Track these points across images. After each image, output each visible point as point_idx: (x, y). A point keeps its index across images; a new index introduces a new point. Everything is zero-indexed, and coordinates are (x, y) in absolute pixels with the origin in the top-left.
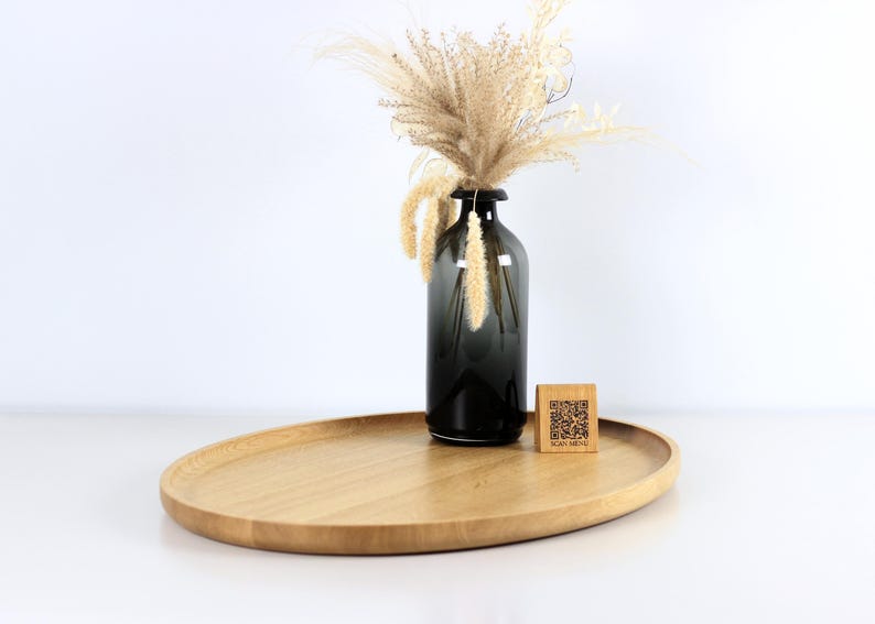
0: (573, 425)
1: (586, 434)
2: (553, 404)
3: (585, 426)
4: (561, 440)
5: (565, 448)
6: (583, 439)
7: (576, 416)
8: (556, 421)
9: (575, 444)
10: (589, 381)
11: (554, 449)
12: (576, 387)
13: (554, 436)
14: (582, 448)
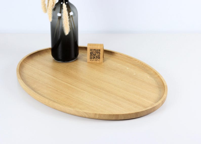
0: (96, 56)
1: (99, 58)
2: (91, 50)
3: (99, 56)
4: (92, 59)
5: (93, 62)
6: (99, 59)
7: (97, 53)
8: (91, 54)
9: (96, 61)
10: (101, 43)
11: (91, 62)
12: (97, 45)
13: (91, 58)
14: (98, 62)
